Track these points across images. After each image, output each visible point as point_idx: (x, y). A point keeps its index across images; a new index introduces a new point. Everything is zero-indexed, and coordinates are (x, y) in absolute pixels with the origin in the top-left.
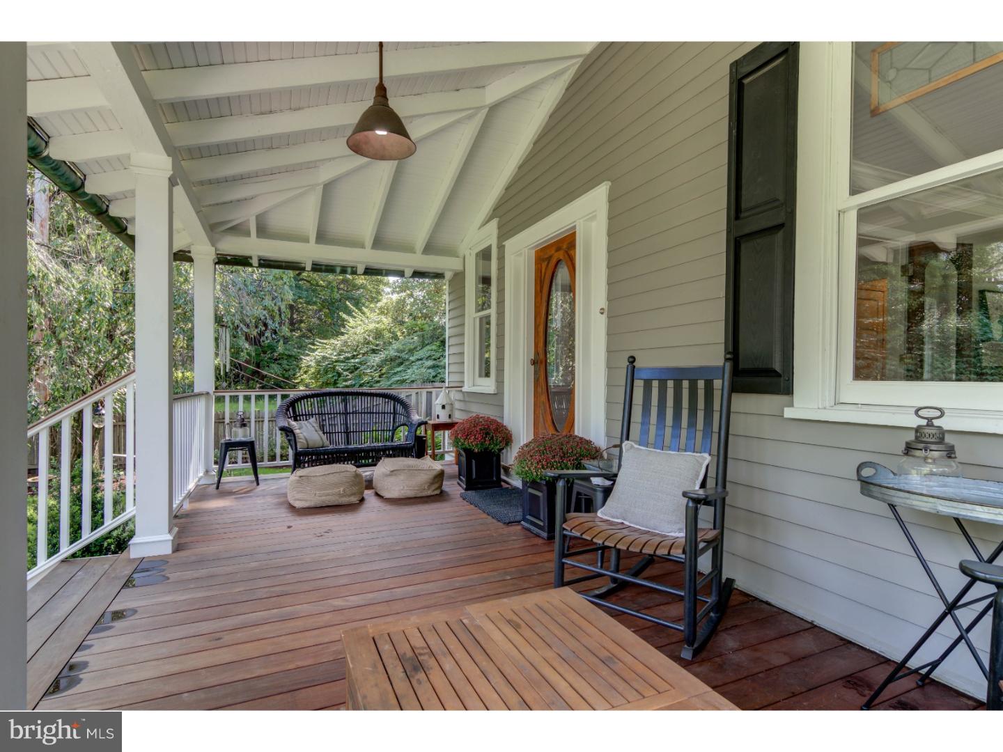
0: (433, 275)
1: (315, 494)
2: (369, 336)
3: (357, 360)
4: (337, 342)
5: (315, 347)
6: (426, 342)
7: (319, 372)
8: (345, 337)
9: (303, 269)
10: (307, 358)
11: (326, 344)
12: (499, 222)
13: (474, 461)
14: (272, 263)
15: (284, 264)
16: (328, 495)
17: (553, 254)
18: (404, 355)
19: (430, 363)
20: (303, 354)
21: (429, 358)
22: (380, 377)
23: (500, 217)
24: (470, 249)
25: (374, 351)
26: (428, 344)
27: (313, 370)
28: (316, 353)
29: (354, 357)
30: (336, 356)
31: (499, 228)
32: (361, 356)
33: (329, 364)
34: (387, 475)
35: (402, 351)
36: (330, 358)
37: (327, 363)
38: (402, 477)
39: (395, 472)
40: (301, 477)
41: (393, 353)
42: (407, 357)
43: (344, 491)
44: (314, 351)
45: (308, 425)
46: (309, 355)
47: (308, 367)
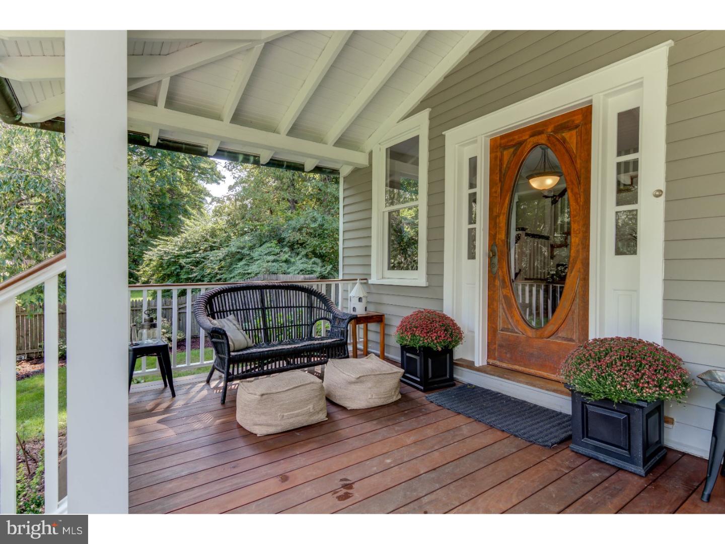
0: (329, 170)
1: (283, 416)
2: (207, 234)
3: (198, 255)
4: (178, 240)
5: (158, 243)
6: (264, 240)
7: (161, 265)
8: (184, 235)
9: (205, 154)
10: (150, 253)
11: (167, 241)
12: (431, 114)
13: (430, 361)
14: (171, 144)
15: (184, 146)
16: (297, 415)
17: (526, 140)
18: (245, 251)
19: (272, 258)
20: (147, 250)
21: (269, 254)
22: (219, 269)
23: (432, 108)
24: (380, 144)
25: (212, 248)
26: (266, 242)
27: (155, 263)
28: (158, 248)
29: (194, 252)
30: (177, 251)
31: (430, 119)
32: (201, 252)
33: (171, 258)
34: (351, 383)
35: (243, 248)
36: (171, 253)
37: (169, 257)
38: (369, 385)
39: (361, 379)
40: (262, 395)
41: (234, 249)
42: (248, 252)
43: (314, 408)
44: (156, 246)
45: (228, 322)
46: (151, 250)
47: (151, 260)
